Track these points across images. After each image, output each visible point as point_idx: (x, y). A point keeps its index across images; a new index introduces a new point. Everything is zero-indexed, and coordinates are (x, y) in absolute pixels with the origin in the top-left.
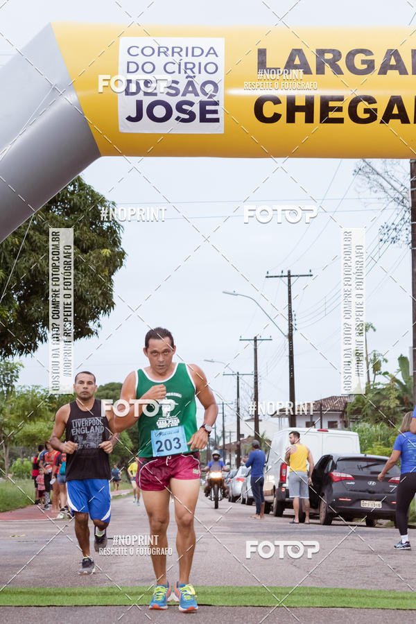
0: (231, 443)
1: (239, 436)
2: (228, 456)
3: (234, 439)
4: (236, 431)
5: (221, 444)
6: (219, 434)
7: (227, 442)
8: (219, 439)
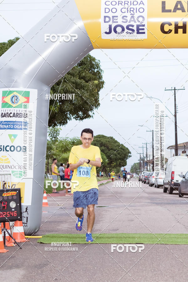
0: (150, 160)
1: (153, 157)
2: (149, 165)
3: (151, 158)
4: (152, 154)
5: (146, 160)
6: (145, 156)
7: (148, 159)
8: (145, 158)
